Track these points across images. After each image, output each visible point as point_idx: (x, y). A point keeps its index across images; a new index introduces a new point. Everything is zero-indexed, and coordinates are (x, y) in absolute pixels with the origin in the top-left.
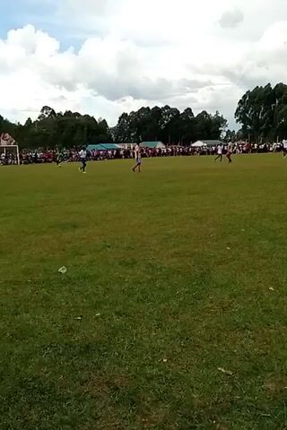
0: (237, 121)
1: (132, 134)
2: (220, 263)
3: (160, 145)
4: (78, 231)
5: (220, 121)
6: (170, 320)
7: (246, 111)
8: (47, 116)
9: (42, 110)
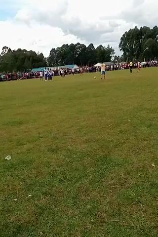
0: (120, 50)
1: (59, 61)
2: (116, 146)
3: (76, 67)
4: (22, 127)
5: (110, 51)
6: (83, 197)
7: (125, 44)
8: (6, 52)
9: (3, 49)
